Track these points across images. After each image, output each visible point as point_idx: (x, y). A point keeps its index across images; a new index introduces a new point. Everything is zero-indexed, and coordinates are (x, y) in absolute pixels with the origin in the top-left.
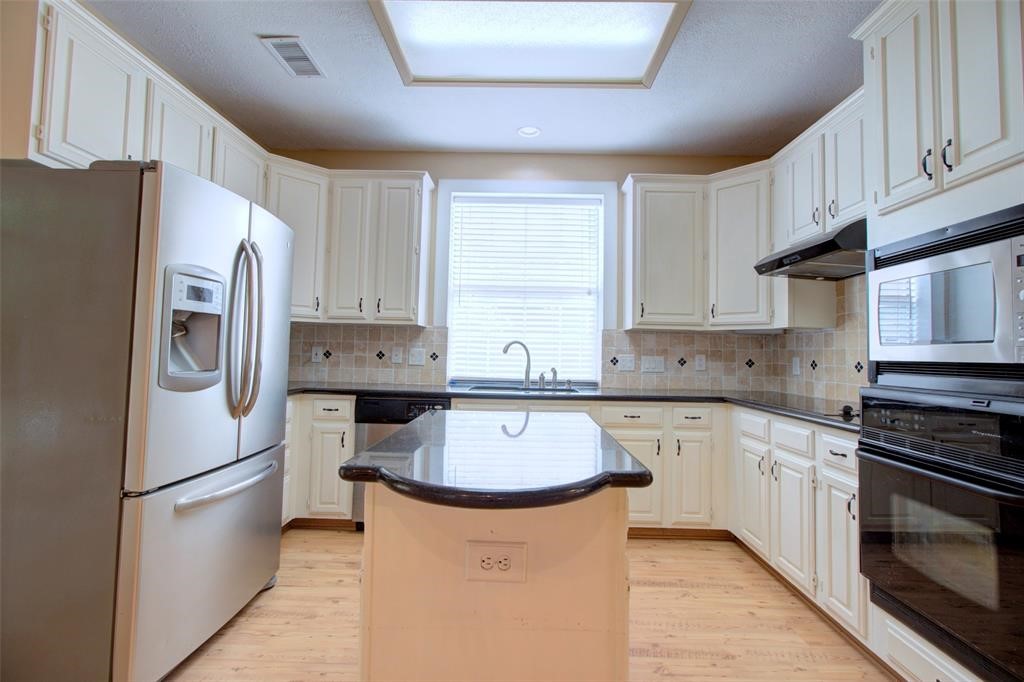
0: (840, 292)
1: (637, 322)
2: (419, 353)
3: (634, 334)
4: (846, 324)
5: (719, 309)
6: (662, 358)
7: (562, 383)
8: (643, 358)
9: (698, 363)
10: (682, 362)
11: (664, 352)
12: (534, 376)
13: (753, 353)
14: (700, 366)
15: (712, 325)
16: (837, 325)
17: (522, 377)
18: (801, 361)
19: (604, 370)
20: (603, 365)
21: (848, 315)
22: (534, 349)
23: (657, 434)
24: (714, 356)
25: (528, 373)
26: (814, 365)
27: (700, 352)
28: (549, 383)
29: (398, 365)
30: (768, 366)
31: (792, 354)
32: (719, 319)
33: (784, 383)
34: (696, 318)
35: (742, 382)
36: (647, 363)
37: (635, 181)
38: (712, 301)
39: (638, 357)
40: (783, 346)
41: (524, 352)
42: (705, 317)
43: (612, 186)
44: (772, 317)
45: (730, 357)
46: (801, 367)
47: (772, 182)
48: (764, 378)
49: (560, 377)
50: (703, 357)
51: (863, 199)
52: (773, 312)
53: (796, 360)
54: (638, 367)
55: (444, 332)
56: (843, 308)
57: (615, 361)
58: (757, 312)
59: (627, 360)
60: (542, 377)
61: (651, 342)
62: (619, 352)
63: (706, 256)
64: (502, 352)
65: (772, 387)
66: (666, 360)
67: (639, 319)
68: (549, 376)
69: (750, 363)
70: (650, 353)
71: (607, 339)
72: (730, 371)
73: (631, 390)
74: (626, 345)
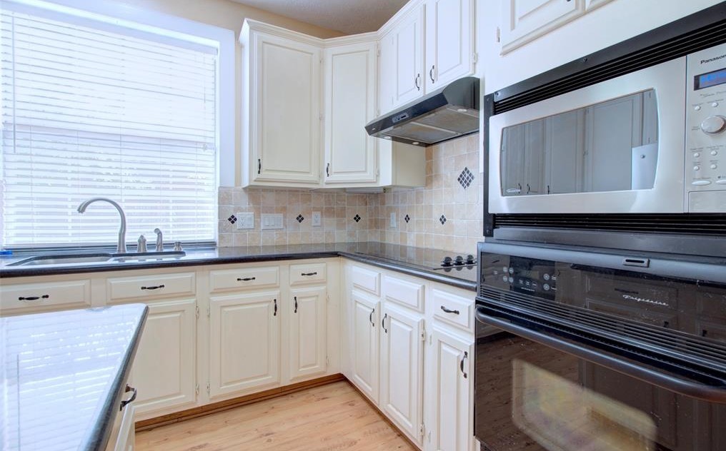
0: (429, 157)
1: (254, 179)
3: (254, 192)
4: (434, 184)
5: (333, 169)
6: (281, 216)
7: (170, 245)
8: (262, 214)
9: (315, 218)
10: (300, 219)
11: (283, 209)
12: (131, 238)
13: (359, 209)
14: (317, 222)
15: (327, 184)
16: (426, 185)
17: (114, 239)
18: (397, 215)
19: (221, 228)
20: (220, 224)
21: (436, 176)
23: (274, 294)
24: (329, 212)
25: (122, 235)
26: (407, 219)
27: (316, 209)
28: (152, 246)
30: (369, 220)
31: (390, 209)
32: (333, 178)
33: (383, 234)
34: (312, 177)
35: (351, 234)
36: (268, 220)
37: (251, 28)
38: (327, 161)
39: (257, 215)
40: (383, 203)
42: (320, 176)
43: (229, 35)
44: (378, 176)
45: (341, 214)
46: (397, 220)
47: (378, 54)
48: (368, 231)
49: (166, 238)
50: (319, 214)
52: (379, 171)
53: (393, 215)
54: (257, 224)
56: (431, 169)
57: (233, 219)
58: (365, 171)
59: (246, 218)
60: (142, 240)
61: (270, 199)
62: (239, 209)
63: (321, 118)
65: (373, 237)
66: (285, 217)
67: (256, 175)
68: (151, 238)
69: (357, 218)
70: (269, 210)
71: (224, 195)
72: (341, 226)
73: (250, 247)
74: (245, 202)
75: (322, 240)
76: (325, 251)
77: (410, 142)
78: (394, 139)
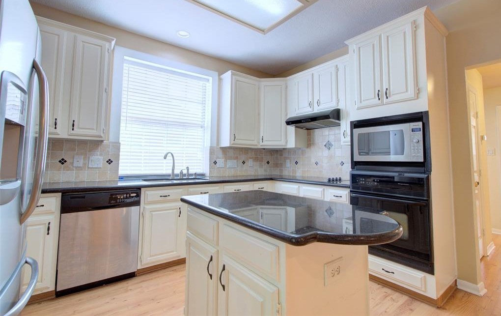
0: (310, 134)
2: (98, 159)
3: (225, 149)
4: (312, 147)
5: (265, 139)
6: (235, 161)
7: (192, 175)
8: (228, 161)
9: (250, 163)
10: (244, 163)
11: (236, 158)
12: (177, 172)
13: (270, 158)
14: (251, 164)
15: (261, 146)
16: (308, 147)
17: (170, 172)
18: (290, 161)
19: (211, 168)
20: (210, 165)
21: (313, 143)
22: (177, 157)
24: (256, 159)
25: (173, 170)
26: (296, 163)
27: (250, 158)
28: (185, 175)
29: (78, 168)
30: (274, 164)
31: (286, 158)
32: (265, 143)
33: (281, 171)
34: (255, 142)
35: (265, 171)
36: (230, 163)
37: (232, 74)
38: (262, 135)
39: (226, 161)
40: (281, 155)
41: (172, 158)
42: (258, 142)
43: (216, 74)
44: (287, 143)
45: (261, 160)
46: (290, 163)
47: (286, 88)
48: (272, 169)
49: (191, 172)
50: (252, 160)
51: (332, 101)
52: (287, 141)
53: (288, 161)
54: (226, 165)
55: (117, 146)
56: (310, 140)
57: (215, 163)
58: (280, 140)
59: (221, 162)
60: (181, 173)
61: (231, 153)
62: (217, 158)
63: (259, 114)
64: (163, 158)
65: (276, 172)
66: (237, 162)
67: (233, 142)
68: (185, 172)
69: (268, 163)
70: (231, 158)
71: (212, 151)
72: (261, 166)
73: (222, 177)
74: (220, 154)
75: (253, 173)
76: (254, 178)
77: (302, 128)
78: (296, 127)
